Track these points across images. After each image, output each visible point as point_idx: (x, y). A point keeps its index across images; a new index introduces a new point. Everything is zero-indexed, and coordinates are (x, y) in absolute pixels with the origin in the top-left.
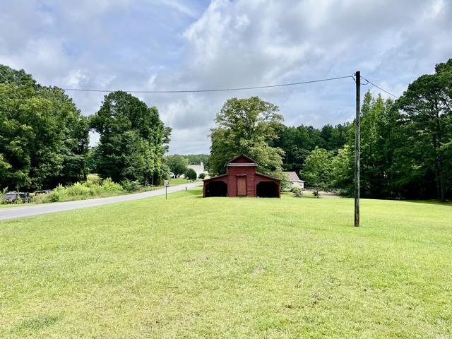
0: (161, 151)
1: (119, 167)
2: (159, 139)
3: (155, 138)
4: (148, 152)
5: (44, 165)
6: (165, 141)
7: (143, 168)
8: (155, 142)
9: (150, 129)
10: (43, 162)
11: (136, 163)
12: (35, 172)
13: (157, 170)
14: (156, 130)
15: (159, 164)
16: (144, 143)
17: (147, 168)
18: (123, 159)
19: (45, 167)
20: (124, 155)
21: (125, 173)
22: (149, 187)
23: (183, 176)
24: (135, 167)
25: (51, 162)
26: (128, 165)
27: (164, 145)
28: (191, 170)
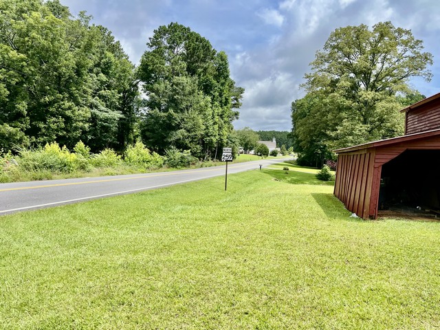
0: (228, 117)
1: (164, 129)
2: (226, 99)
3: (221, 95)
4: (209, 111)
5: (54, 119)
6: (235, 106)
7: (200, 133)
8: (221, 102)
9: (215, 82)
10: (53, 115)
11: (189, 125)
12: (40, 129)
13: (221, 140)
14: (223, 84)
15: (225, 133)
16: (204, 99)
17: (207, 134)
18: (170, 117)
19: (55, 122)
20: (171, 111)
21: (173, 139)
22: (211, 162)
23: (252, 152)
24: (188, 131)
25: (64, 116)
26: (178, 127)
27: (234, 110)
28: (263, 145)
